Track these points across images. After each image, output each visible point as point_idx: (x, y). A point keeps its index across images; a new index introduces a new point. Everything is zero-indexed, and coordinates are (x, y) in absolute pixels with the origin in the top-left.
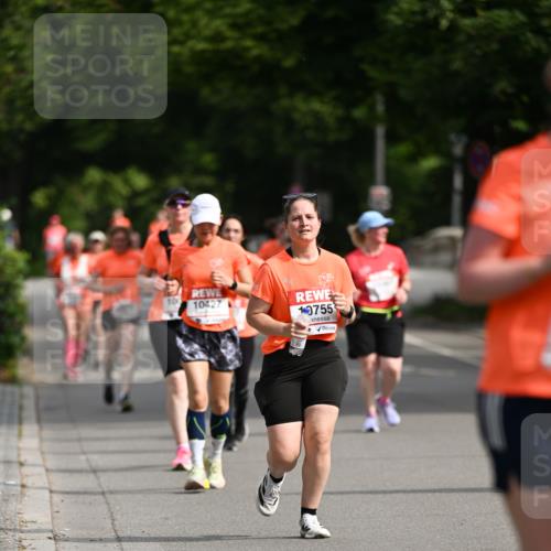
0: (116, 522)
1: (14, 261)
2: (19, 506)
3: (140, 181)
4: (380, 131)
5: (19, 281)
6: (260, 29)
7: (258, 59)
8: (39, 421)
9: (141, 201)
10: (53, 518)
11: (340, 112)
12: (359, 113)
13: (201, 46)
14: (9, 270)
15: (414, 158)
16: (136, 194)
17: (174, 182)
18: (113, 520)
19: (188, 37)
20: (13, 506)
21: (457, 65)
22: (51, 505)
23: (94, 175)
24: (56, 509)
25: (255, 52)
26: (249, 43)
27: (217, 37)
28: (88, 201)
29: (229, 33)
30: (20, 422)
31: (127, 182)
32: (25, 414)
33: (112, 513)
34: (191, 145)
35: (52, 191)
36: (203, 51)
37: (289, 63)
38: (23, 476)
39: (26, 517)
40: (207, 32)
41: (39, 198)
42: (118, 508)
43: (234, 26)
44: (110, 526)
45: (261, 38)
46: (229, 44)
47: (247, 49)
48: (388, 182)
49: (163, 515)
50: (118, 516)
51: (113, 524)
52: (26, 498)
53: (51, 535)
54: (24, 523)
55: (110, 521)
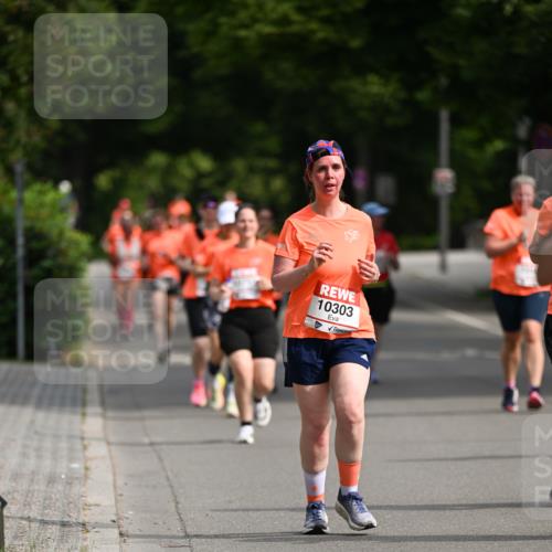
0: (180, 506)
1: (77, 243)
2: (83, 489)
3: (205, 163)
4: (444, 115)
5: (82, 264)
6: (325, 12)
7: (324, 42)
8: (103, 404)
9: (206, 183)
10: (116, 499)
11: (403, 95)
12: (423, 95)
13: (268, 29)
14: (73, 253)
15: (480, 144)
16: (200, 175)
17: (239, 165)
18: (177, 503)
19: (255, 20)
20: (77, 489)
21: (521, 49)
22: (115, 487)
23: (158, 159)
24: (120, 492)
25: (321, 35)
26: (314, 26)
27: (284, 21)
28: (153, 183)
29: (296, 17)
30: (84, 404)
31: (192, 165)
32: (89, 397)
33: (176, 497)
34: (259, 127)
35: (116, 173)
36: (269, 35)
37: (355, 43)
38: (86, 459)
39: (90, 500)
40: (274, 16)
41: (103, 181)
42: (181, 491)
43: (301, 10)
44: (173, 509)
45: (327, 21)
46: (295, 28)
47: (313, 32)
48: (453, 166)
49: (228, 498)
50: (181, 500)
51: (177, 507)
52: (89, 481)
53: (114, 518)
54: (87, 506)
55: (173, 504)
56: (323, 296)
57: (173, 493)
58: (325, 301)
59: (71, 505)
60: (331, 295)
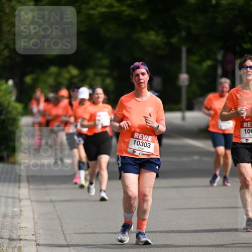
1: (16, 108)
2: (19, 220)
3: (74, 71)
4: (184, 49)
5: (19, 117)
6: (129, 2)
7: (129, 16)
8: (28, 181)
9: (75, 80)
10: (34, 226)
11: (165, 40)
12: (174, 40)
13: (103, 10)
14: (14, 113)
15: (200, 62)
16: (73, 77)
17: (90, 72)
18: (62, 227)
19: (97, 6)
20: (16, 220)
22: (34, 219)
23: (54, 69)
24: (36, 222)
25: (127, 12)
26: (124, 8)
27: (110, 6)
28: (51, 81)
29: (116, 4)
30: (20, 181)
31: (69, 72)
32: (22, 178)
33: (61, 224)
34: (99, 55)
35: (34, 76)
36: (104, 12)
37: (143, 17)
38: (20, 207)
39: (22, 225)
40: (106, 4)
41: (28, 79)
42: (64, 221)
44: (60, 229)
45: (130, 6)
46: (115, 9)
47: (124, 11)
48: (188, 72)
49: (85, 224)
50: (64, 225)
51: (62, 228)
52: (22, 217)
53: (33, 233)
54: (21, 228)
55: (60, 227)
56: (136, 138)
57: (60, 222)
58: (137, 140)
59: (14, 228)
60: (140, 138)
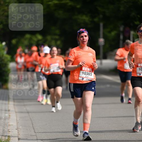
0: (33, 125)
1: (7, 58)
3: (40, 37)
4: (101, 25)
5: (8, 63)
9: (40, 42)
10: (17, 124)
11: (91, 20)
12: (96, 20)
14: (6, 60)
15: (110, 32)
16: (39, 40)
17: (49, 38)
20: (7, 121)
23: (28, 36)
24: (18, 121)
25: (70, 4)
28: (26, 42)
33: (32, 123)
34: (53, 28)
35: (17, 39)
37: (78, 6)
38: (9, 113)
39: (11, 124)
41: (14, 41)
42: (34, 121)
47: (68, 3)
48: (104, 38)
49: (46, 123)
51: (33, 126)
52: (10, 119)
53: (17, 128)
54: (9, 125)
55: (32, 125)
58: (84, 72)
59: (6, 125)
